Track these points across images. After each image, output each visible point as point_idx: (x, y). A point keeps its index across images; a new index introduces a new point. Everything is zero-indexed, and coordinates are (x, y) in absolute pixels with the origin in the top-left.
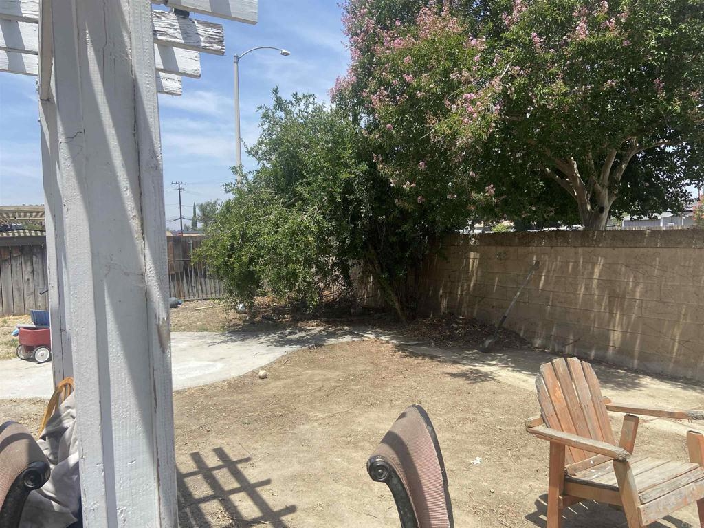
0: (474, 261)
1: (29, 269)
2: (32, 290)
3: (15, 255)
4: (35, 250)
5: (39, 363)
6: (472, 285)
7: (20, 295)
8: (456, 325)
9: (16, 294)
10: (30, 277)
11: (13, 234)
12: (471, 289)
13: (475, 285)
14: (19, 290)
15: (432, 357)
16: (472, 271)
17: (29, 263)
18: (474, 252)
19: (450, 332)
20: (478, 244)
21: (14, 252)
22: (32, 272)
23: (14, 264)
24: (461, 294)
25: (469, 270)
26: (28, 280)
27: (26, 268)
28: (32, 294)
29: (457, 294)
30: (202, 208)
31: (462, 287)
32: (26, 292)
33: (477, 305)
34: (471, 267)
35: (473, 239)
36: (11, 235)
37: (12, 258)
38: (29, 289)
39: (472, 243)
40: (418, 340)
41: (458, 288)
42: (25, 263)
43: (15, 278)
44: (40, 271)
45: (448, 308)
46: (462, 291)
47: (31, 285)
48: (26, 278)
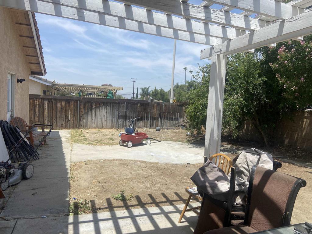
0: (306, 123)
1: (105, 111)
2: (106, 119)
3: (101, 105)
4: (108, 104)
5: (129, 147)
6: (304, 134)
7: (101, 121)
8: (297, 151)
9: (100, 120)
10: (106, 114)
11: (93, 96)
12: (303, 135)
13: (305, 134)
14: (101, 119)
15: (293, 164)
16: (305, 128)
17: (105, 109)
18: (306, 119)
19: (295, 154)
20: (309, 115)
21: (101, 104)
22: (106, 112)
23: (101, 109)
24: (297, 137)
25: (303, 127)
26: (105, 115)
27: (104, 110)
28: (106, 120)
29: (295, 137)
30: (143, 90)
31: (298, 134)
32: (103, 120)
33: (306, 143)
34: (304, 125)
35: (307, 113)
36: (92, 97)
37: (100, 106)
38: (105, 118)
39: (305, 115)
40: (281, 156)
41: (295, 134)
42: (104, 109)
43: (100, 114)
44: (109, 112)
45: (289, 143)
46: (298, 136)
47: (106, 117)
48: (104, 114)
